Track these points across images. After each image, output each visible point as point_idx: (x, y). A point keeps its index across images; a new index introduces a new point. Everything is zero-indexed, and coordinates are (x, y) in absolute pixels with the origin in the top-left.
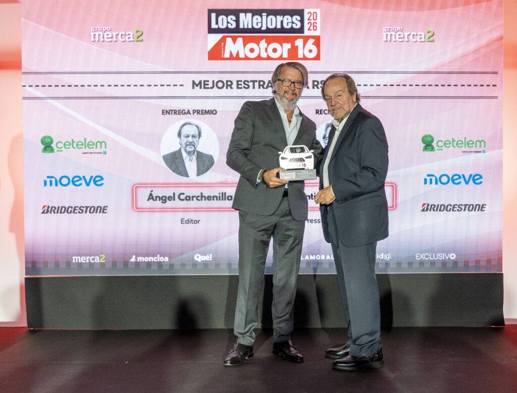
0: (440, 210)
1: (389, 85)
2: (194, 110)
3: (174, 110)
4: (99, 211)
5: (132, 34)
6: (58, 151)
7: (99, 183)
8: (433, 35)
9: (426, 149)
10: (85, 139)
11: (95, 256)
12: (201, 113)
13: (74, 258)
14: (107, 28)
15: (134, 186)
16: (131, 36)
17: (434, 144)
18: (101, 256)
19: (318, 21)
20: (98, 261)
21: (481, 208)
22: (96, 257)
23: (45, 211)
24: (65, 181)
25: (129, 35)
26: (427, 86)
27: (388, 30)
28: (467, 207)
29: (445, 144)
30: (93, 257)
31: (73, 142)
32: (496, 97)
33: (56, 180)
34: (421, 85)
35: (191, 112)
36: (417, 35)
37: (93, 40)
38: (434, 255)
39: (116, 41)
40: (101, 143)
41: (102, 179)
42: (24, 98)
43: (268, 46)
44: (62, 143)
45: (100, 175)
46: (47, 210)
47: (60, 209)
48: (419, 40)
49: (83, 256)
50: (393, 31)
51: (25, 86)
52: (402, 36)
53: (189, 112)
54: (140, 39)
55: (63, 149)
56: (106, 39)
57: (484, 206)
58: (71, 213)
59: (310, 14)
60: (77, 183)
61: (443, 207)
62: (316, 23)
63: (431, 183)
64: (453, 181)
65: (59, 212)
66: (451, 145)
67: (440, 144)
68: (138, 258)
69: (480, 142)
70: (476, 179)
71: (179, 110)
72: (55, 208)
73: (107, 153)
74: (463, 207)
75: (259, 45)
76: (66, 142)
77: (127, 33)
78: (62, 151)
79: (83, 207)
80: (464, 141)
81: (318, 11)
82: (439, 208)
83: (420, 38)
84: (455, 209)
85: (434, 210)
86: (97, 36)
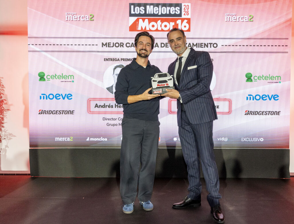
0: (255, 114)
1: (228, 45)
3: (111, 59)
4: (69, 113)
5: (88, 16)
6: (47, 80)
7: (70, 98)
8: (253, 18)
9: (248, 81)
10: (62, 74)
12: (125, 60)
13: (56, 138)
14: (74, 13)
15: (88, 100)
16: (88, 18)
17: (252, 78)
18: (71, 137)
19: (189, 10)
20: (69, 140)
21: (278, 113)
22: (68, 138)
23: (41, 113)
24: (51, 97)
25: (86, 17)
26: (249, 46)
27: (228, 15)
28: (270, 113)
29: (258, 78)
30: (66, 138)
31: (56, 75)
32: (287, 52)
33: (46, 96)
35: (120, 60)
36: (244, 18)
37: (66, 19)
38: (251, 139)
39: (79, 20)
40: (71, 76)
41: (71, 95)
42: (29, 51)
43: (162, 24)
44: (50, 76)
45: (70, 93)
46: (42, 112)
47: (48, 112)
48: (245, 21)
49: (61, 137)
50: (230, 15)
51: (30, 45)
52: (236, 19)
53: (118, 60)
54: (92, 19)
55: (50, 79)
56: (74, 19)
57: (279, 112)
58: (54, 114)
59: (185, 6)
60: (58, 98)
61: (257, 112)
62: (188, 11)
63: (250, 99)
64: (262, 98)
65: (48, 114)
66: (262, 79)
67: (256, 78)
68: (91, 139)
69: (278, 77)
70: (275, 97)
71: (113, 59)
72: (46, 111)
73: (74, 81)
74: (268, 113)
75: (157, 23)
76: (52, 75)
77: (85, 16)
78: (50, 80)
79: (61, 111)
80: (269, 76)
81: (190, 4)
82: (254, 113)
83: (246, 20)
84: (263, 114)
85: (252, 114)
86: (69, 18)
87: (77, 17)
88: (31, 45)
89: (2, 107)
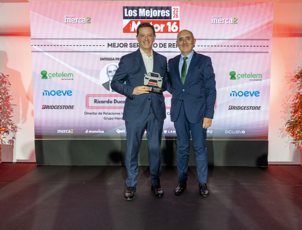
1: (214, 46)
2: (116, 58)
3: (106, 58)
4: (70, 108)
5: (85, 19)
6: (49, 78)
7: (70, 94)
8: (237, 20)
9: (232, 78)
10: (63, 72)
11: (68, 130)
13: (58, 131)
14: (72, 16)
15: (87, 96)
16: (85, 20)
17: (236, 76)
18: (71, 130)
19: (179, 13)
20: (70, 132)
21: (259, 108)
24: (53, 93)
25: (84, 19)
27: (214, 17)
28: (252, 108)
29: (241, 76)
31: (57, 74)
32: (268, 52)
33: (49, 93)
34: (230, 46)
35: (115, 59)
36: (229, 20)
37: (66, 22)
38: (234, 131)
39: (77, 23)
40: (70, 74)
41: (71, 92)
42: (32, 52)
44: (51, 74)
45: (70, 90)
46: (45, 107)
47: (51, 107)
48: (229, 23)
49: (62, 130)
50: (216, 18)
51: (32, 45)
52: (221, 21)
54: (89, 22)
55: (52, 77)
56: (72, 22)
58: (56, 109)
61: (239, 108)
62: (178, 14)
63: (234, 95)
64: (245, 95)
66: (244, 77)
67: (239, 76)
68: (89, 131)
69: (259, 75)
70: (256, 94)
71: (109, 58)
72: (49, 106)
73: (74, 79)
74: (249, 108)
76: (54, 74)
77: (83, 19)
79: (62, 106)
80: (251, 75)
81: (179, 7)
82: (237, 108)
84: (245, 109)
85: (235, 109)
86: (68, 20)
87: (75, 20)
88: (34, 46)
89: (8, 102)
